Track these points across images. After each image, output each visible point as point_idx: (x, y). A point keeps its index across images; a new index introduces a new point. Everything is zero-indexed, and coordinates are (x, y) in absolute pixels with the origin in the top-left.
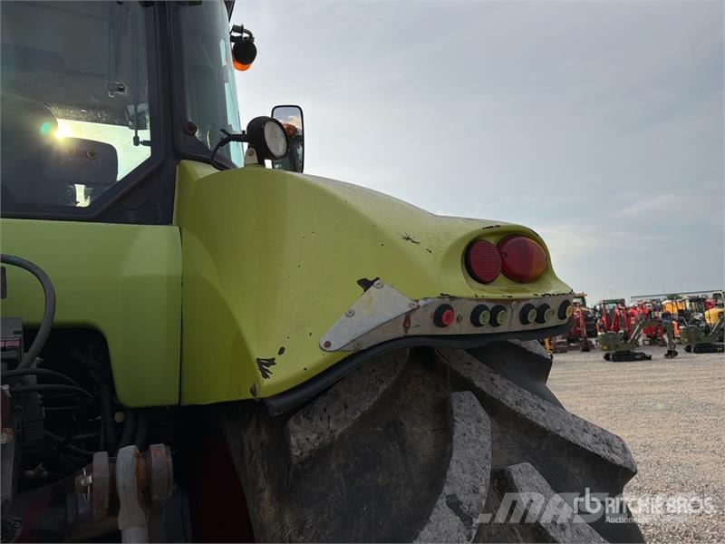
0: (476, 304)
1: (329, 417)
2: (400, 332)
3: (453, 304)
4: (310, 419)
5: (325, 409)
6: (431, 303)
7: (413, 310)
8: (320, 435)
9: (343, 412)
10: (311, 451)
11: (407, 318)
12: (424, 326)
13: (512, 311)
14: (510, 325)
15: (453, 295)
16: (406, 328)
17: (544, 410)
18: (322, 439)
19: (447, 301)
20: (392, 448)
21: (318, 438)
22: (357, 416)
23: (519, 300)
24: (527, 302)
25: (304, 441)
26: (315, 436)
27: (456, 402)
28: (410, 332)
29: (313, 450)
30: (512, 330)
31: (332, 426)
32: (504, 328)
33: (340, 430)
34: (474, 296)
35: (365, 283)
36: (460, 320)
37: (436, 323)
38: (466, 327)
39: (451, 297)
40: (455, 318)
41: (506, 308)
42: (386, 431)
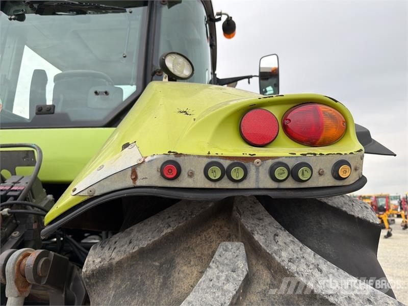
0: (207, 161)
1: (115, 248)
2: (129, 183)
3: (179, 160)
4: (103, 247)
5: (115, 242)
6: (156, 159)
7: (139, 165)
8: (103, 259)
9: (126, 246)
10: (93, 271)
11: (134, 170)
12: (151, 178)
13: (257, 168)
14: (257, 180)
15: (179, 152)
16: (135, 179)
17: (321, 271)
18: (102, 263)
19: (172, 157)
20: (156, 280)
21: (100, 262)
22: (134, 251)
23: (264, 159)
24: (276, 160)
25: (91, 262)
26: (99, 260)
27: (221, 250)
28: (138, 183)
29: (94, 270)
30: (261, 186)
31: (113, 255)
32: (249, 184)
33: (117, 259)
34: (206, 153)
35: (126, 146)
36: (191, 175)
37: (163, 175)
38: (200, 182)
39: (176, 154)
40: (184, 173)
41: (246, 164)
42: (161, 266)
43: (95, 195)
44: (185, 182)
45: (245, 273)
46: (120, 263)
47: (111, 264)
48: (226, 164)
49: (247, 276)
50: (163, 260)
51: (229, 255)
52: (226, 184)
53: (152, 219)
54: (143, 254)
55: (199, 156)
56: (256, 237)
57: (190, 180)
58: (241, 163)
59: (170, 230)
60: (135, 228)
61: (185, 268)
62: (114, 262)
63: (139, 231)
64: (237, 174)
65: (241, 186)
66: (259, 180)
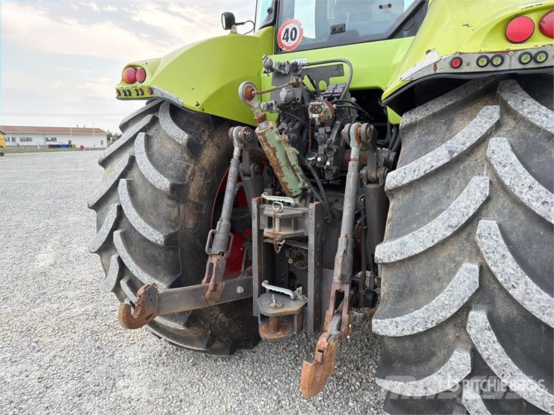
0: (480, 55)
1: (418, 113)
2: (432, 72)
3: (461, 56)
6: (448, 57)
7: (438, 61)
8: (411, 119)
9: (425, 112)
11: (435, 64)
12: (444, 68)
13: (511, 57)
14: (510, 64)
15: (462, 52)
16: (435, 70)
18: (411, 121)
19: (458, 55)
20: (443, 128)
22: (430, 114)
23: (515, 51)
24: (523, 51)
27: (485, 109)
28: (437, 72)
30: (512, 68)
31: (418, 117)
32: (505, 67)
33: (420, 118)
34: (478, 51)
35: (428, 52)
36: (468, 64)
37: (452, 66)
38: (474, 68)
39: (460, 53)
40: (464, 64)
41: (503, 55)
42: (446, 121)
43: (414, 79)
44: (464, 69)
45: (497, 119)
46: (421, 120)
47: (416, 121)
48: (490, 56)
49: (499, 121)
50: (447, 119)
51: (489, 111)
52: (490, 68)
53: (440, 97)
54: (435, 116)
55: (474, 53)
56: (509, 103)
57: (468, 68)
58: (501, 55)
59: (451, 103)
60: (430, 103)
61: (460, 122)
62: (418, 120)
63: (432, 104)
64: (497, 61)
65: (499, 69)
66: (512, 64)
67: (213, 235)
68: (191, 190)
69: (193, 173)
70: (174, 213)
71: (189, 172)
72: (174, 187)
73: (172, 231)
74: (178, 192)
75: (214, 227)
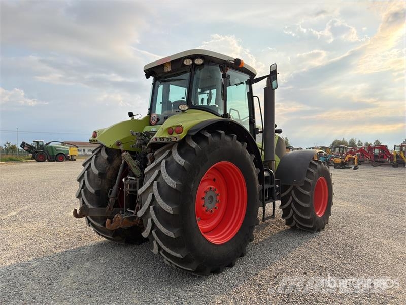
3: (156, 138)
13: (165, 139)
67: (111, 191)
68: (107, 175)
69: (109, 169)
70: (100, 182)
71: (107, 168)
72: (100, 174)
73: (98, 189)
74: (102, 175)
75: (112, 188)
